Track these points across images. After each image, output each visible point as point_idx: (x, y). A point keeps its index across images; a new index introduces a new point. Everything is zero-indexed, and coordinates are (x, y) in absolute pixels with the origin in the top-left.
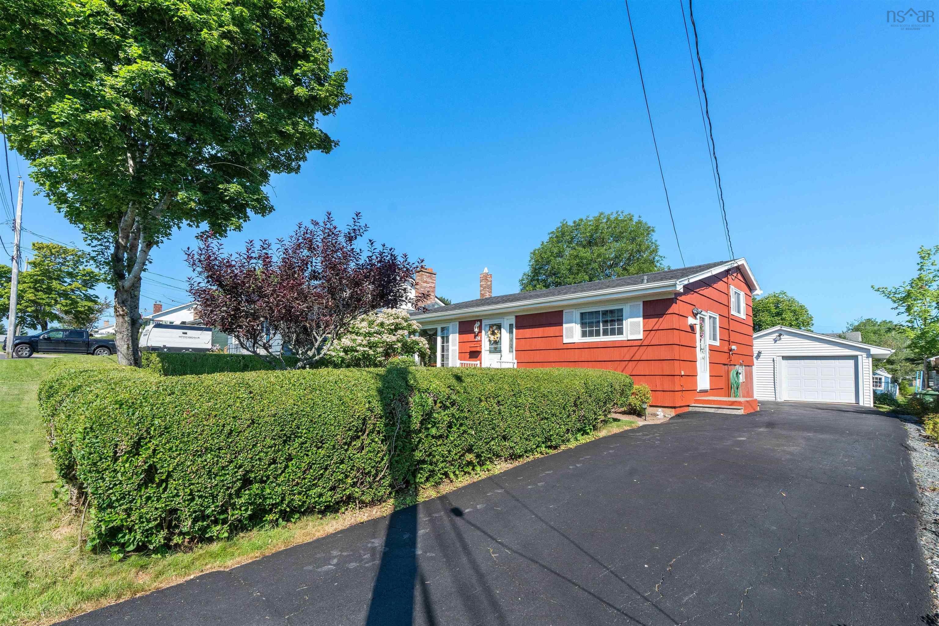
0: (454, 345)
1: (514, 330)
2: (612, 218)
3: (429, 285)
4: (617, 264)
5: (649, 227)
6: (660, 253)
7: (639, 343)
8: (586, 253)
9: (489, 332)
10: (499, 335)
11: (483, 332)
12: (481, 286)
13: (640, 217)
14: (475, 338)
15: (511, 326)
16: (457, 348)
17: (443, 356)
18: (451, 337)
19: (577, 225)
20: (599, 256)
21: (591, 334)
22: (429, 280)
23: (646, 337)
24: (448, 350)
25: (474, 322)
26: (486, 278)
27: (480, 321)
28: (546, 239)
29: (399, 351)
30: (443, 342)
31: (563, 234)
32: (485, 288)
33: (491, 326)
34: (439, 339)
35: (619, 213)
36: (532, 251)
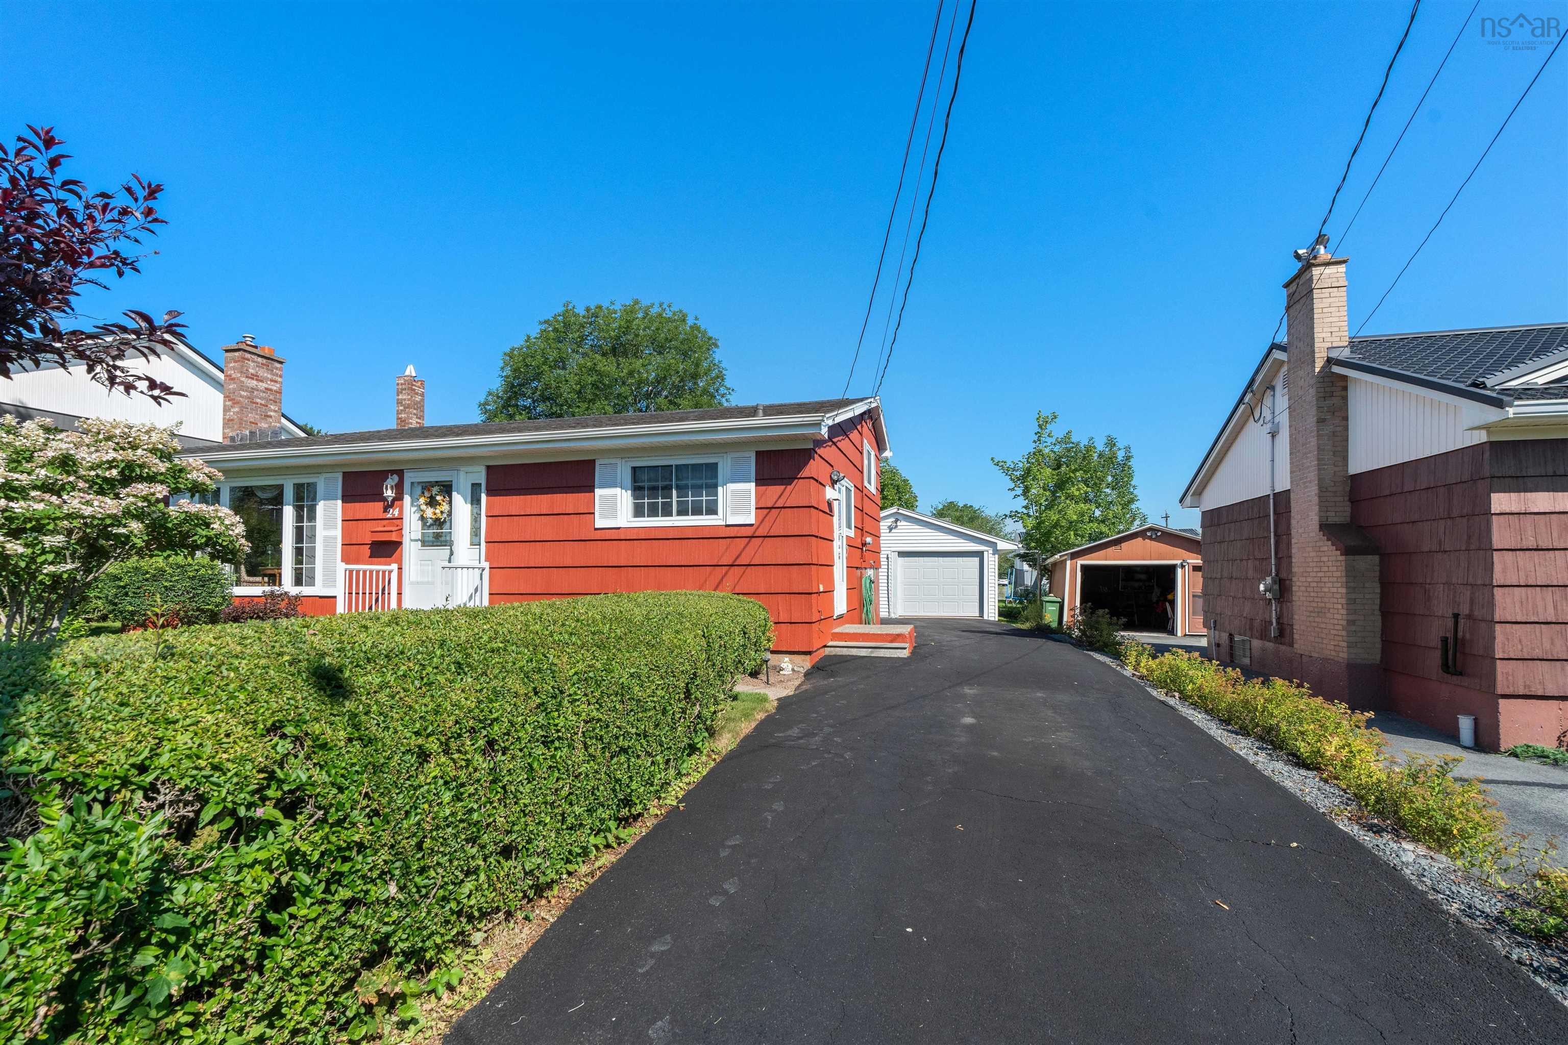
0: (327, 526)
1: (484, 497)
2: (654, 311)
3: (262, 385)
4: (659, 393)
5: (710, 339)
6: (728, 383)
7: (748, 532)
8: (608, 366)
9: (422, 500)
10: (445, 507)
11: (407, 499)
12: (399, 402)
13: (696, 319)
14: (385, 510)
15: (476, 487)
16: (337, 533)
17: (299, 552)
18: (321, 507)
19: (594, 314)
20: (631, 374)
21: (653, 512)
22: (263, 373)
23: (761, 521)
24: (312, 538)
25: (382, 475)
26: (410, 385)
27: (400, 473)
28: (534, 331)
29: (140, 543)
30: (299, 518)
31: (567, 325)
32: (408, 407)
33: (427, 486)
34: (288, 513)
35: (665, 306)
36: (508, 350)
